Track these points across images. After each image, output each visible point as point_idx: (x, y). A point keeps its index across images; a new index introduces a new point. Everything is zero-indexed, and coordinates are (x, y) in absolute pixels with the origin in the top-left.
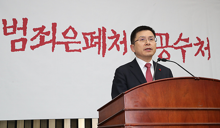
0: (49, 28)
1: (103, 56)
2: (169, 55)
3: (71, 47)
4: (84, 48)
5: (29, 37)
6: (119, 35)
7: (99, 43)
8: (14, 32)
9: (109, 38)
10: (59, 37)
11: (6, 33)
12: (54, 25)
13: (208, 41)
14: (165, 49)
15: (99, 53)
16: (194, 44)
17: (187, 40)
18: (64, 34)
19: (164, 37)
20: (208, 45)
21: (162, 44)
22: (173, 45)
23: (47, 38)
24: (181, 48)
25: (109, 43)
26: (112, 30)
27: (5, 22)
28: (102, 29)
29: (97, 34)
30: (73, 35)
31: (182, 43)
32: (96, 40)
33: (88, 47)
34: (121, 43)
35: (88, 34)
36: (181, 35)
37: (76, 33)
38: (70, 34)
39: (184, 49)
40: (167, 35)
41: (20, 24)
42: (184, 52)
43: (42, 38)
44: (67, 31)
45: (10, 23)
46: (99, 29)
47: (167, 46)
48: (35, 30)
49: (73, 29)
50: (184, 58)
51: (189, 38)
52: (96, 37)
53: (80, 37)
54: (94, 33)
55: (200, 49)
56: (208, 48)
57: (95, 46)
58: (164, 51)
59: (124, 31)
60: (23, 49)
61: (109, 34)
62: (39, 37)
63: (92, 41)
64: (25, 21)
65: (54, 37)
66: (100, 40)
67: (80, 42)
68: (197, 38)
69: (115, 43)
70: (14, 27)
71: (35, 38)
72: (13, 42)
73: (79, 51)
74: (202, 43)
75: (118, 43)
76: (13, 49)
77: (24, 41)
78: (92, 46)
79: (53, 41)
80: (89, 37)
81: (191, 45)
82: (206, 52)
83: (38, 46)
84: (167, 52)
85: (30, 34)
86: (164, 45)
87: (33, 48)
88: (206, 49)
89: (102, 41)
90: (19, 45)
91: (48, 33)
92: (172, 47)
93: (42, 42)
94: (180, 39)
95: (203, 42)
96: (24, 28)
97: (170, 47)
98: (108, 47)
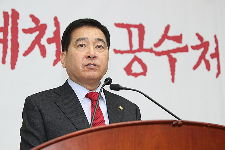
1: (13, 67)
2: (145, 67)
6: (44, 27)
7: (4, 41)
9: (25, 31)
13: (216, 41)
14: (139, 55)
15: (4, 62)
16: (192, 48)
17: (178, 39)
19: (135, 32)
20: (217, 49)
21: (131, 46)
22: (152, 48)
24: (167, 53)
25: (25, 40)
26: (32, 16)
28: (10, 13)
31: (169, 45)
34: (50, 41)
36: (167, 28)
39: (174, 55)
40: (141, 28)
42: (173, 62)
46: (6, 14)
47: (141, 49)
50: (173, 74)
51: (181, 35)
55: (202, 57)
56: (216, 55)
58: (136, 59)
59: (56, 19)
61: (25, 22)
66: (6, 35)
68: (197, 35)
69: (37, 41)
74: (205, 45)
75: (43, 41)
81: (185, 49)
82: (213, 62)
84: (140, 61)
86: (136, 46)
88: (213, 56)
89: (9, 37)
92: (151, 50)
94: (165, 36)
95: (207, 43)
97: (146, 50)
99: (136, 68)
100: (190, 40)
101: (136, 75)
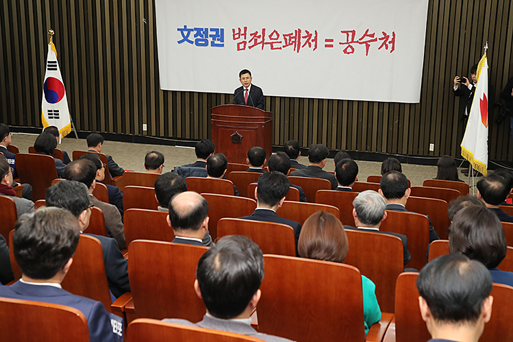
0: (260, 33)
1: (298, 52)
2: (353, 49)
3: (275, 46)
4: (284, 47)
5: (247, 40)
6: (311, 35)
7: (295, 42)
8: (239, 37)
9: (303, 37)
10: (267, 40)
11: (234, 39)
12: (264, 30)
13: (394, 35)
14: (351, 44)
15: (294, 50)
16: (380, 39)
17: (372, 36)
18: (270, 36)
19: (350, 34)
20: (393, 39)
21: (348, 40)
23: (259, 40)
24: (365, 42)
25: (303, 41)
26: (306, 31)
27: (234, 30)
28: (298, 31)
29: (294, 35)
30: (276, 37)
31: (367, 39)
32: (293, 40)
33: (287, 45)
34: (313, 41)
35: (287, 35)
36: (368, 31)
37: (278, 35)
38: (275, 36)
39: (369, 43)
40: (354, 32)
41: (242, 32)
42: (368, 46)
43: (256, 40)
44: (272, 34)
45: (237, 31)
46: (296, 31)
47: (353, 42)
48: (251, 35)
49: (276, 32)
50: (367, 52)
51: (375, 33)
52: (293, 38)
53: (281, 38)
54: (292, 34)
55: (384, 43)
56: (393, 42)
57: (292, 44)
58: (349, 46)
59: (316, 32)
60: (244, 49)
61: (303, 34)
62: (253, 40)
63: (290, 40)
64: (245, 28)
65: (263, 39)
67: (281, 42)
68: (383, 32)
69: (308, 41)
70: (239, 34)
71: (251, 40)
72: (238, 44)
73: (281, 48)
75: (310, 41)
76: (239, 49)
77: (245, 43)
78: (290, 44)
79: (263, 43)
80: (288, 38)
81: (376, 40)
82: (390, 46)
83: (253, 46)
84: (351, 47)
85: (249, 37)
86: (350, 41)
87: (250, 47)
88: (390, 42)
89: (297, 40)
90: (242, 46)
91: (259, 37)
92: (357, 42)
93: (256, 44)
94: (366, 35)
95: (388, 36)
96: (245, 34)
97: (355, 42)
98: (302, 45)
99: (349, 50)
100: (379, 35)
101: (348, 53)
